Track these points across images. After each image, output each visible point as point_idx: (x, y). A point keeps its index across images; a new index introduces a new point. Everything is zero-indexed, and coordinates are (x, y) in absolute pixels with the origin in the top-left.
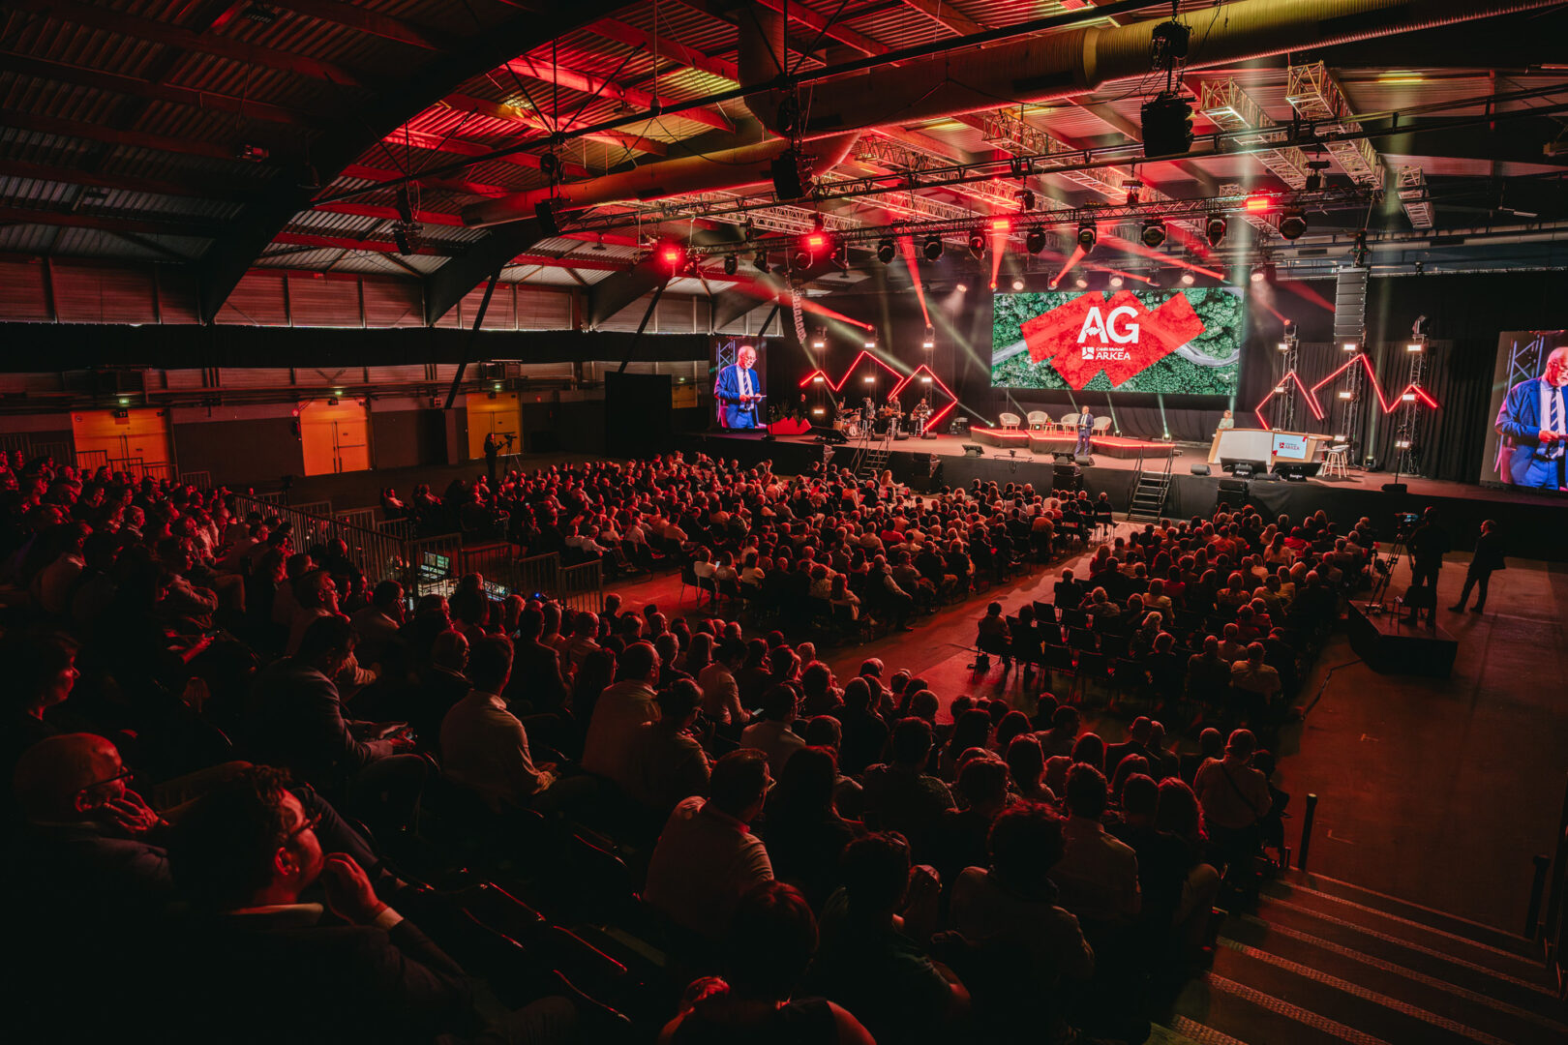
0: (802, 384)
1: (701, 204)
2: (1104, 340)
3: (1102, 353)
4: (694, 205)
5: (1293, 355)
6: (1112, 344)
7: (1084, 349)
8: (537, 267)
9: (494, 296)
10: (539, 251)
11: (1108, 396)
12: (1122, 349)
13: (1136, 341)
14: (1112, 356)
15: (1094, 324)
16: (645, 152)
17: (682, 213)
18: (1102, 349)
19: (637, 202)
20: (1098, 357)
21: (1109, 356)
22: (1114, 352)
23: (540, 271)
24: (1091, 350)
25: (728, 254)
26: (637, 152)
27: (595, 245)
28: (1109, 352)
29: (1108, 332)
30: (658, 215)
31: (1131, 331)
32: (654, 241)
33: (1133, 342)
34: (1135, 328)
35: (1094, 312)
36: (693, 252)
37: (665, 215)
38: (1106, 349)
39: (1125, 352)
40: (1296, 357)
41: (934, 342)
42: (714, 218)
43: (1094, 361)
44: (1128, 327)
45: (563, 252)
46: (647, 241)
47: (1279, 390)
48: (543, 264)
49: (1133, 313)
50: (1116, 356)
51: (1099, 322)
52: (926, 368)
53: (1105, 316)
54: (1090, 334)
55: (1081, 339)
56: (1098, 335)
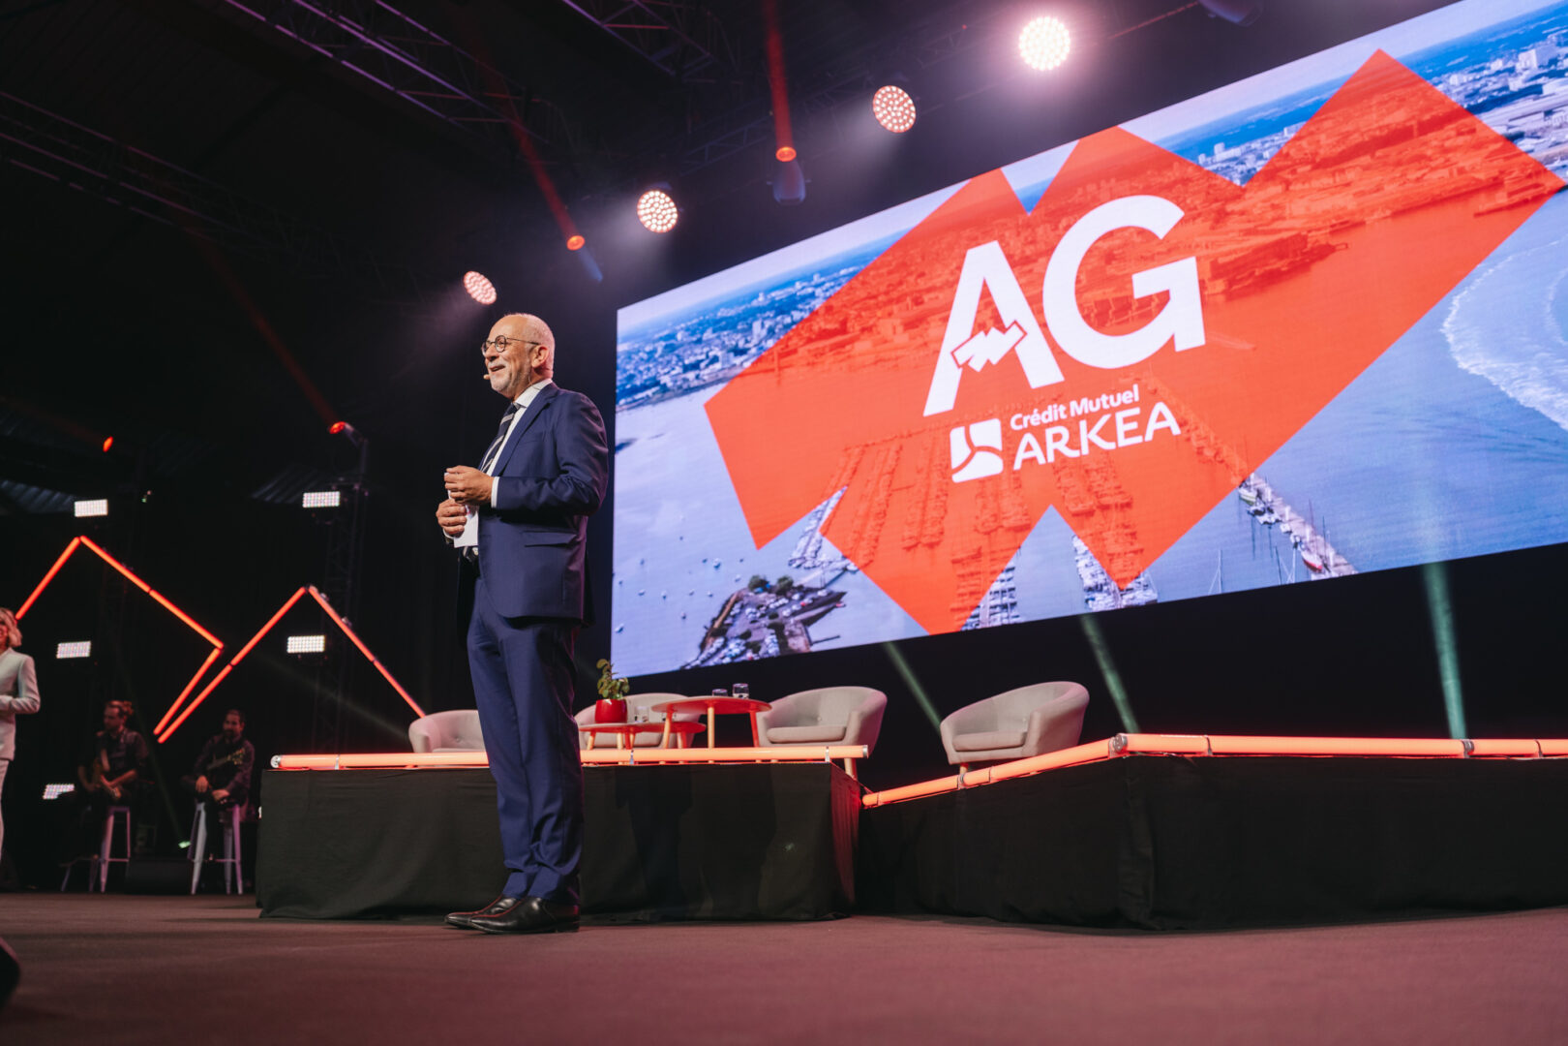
2: (1042, 371)
3: (1039, 432)
6: (1080, 379)
7: (957, 435)
11: (1090, 630)
12: (1132, 395)
13: (1190, 336)
14: (1089, 436)
15: (989, 317)
18: (1035, 419)
20: (1021, 455)
21: (1074, 444)
22: (1091, 419)
24: (988, 432)
28: (1072, 423)
29: (1053, 336)
31: (1164, 298)
33: (1180, 347)
34: (1180, 278)
35: (984, 267)
38: (1054, 412)
39: (1146, 405)
43: (1012, 478)
44: (1144, 284)
49: (1157, 214)
50: (1109, 433)
51: (1011, 300)
52: (321, 599)
53: (1028, 266)
54: (977, 365)
55: (941, 396)
56: (1011, 359)
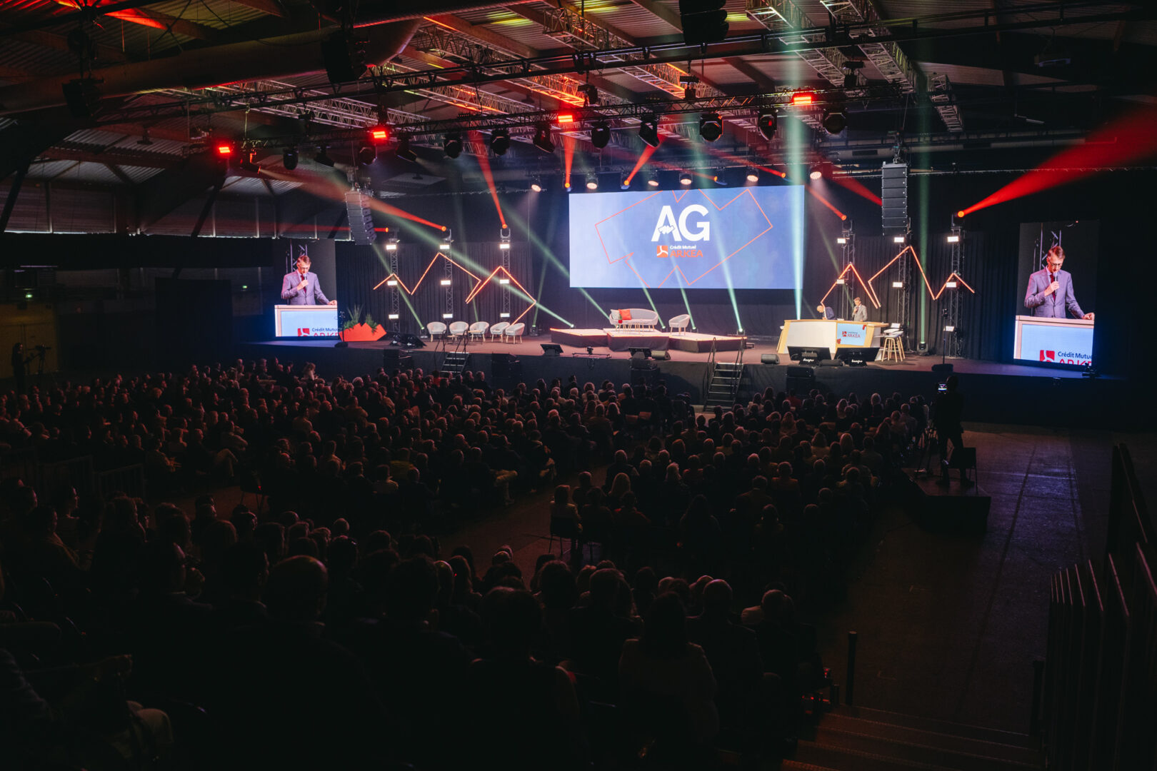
0: (375, 288)
1: (256, 94)
2: (677, 238)
3: (676, 251)
4: (248, 95)
5: (851, 248)
6: (685, 241)
8: (73, 162)
9: (21, 195)
10: (74, 145)
11: (683, 292)
12: (695, 247)
13: (707, 238)
14: (686, 254)
15: (667, 223)
16: (193, 38)
17: (236, 103)
18: (675, 247)
19: (185, 91)
21: (683, 254)
22: (687, 251)
23: (77, 166)
25: (287, 148)
26: (184, 38)
27: (140, 138)
28: (683, 251)
29: (680, 231)
30: (209, 106)
31: (702, 229)
32: (206, 134)
33: (705, 240)
34: (705, 225)
35: (667, 211)
36: (249, 146)
37: (216, 104)
38: (679, 247)
39: (698, 250)
40: (854, 251)
41: (511, 243)
42: (271, 110)
44: (699, 225)
45: (104, 147)
46: (199, 134)
47: (840, 281)
48: (80, 160)
49: (703, 211)
50: (690, 253)
51: (672, 221)
52: (504, 269)
53: (677, 214)
54: (664, 233)
55: (656, 238)
56: (671, 233)
